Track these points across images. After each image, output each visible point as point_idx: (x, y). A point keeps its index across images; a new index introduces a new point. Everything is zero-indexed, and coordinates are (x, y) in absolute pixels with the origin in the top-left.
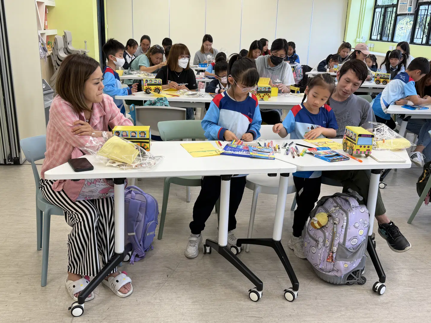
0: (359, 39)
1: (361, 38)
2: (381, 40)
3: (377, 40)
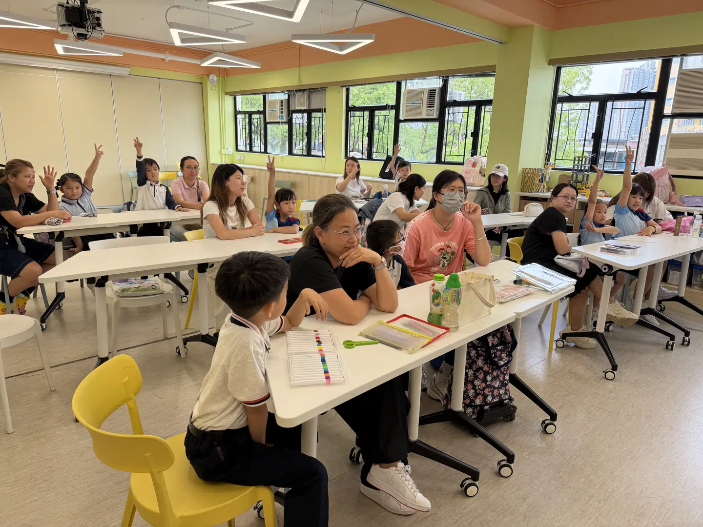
0: (224, 150)
1: (226, 148)
2: (251, 150)
3: (246, 151)
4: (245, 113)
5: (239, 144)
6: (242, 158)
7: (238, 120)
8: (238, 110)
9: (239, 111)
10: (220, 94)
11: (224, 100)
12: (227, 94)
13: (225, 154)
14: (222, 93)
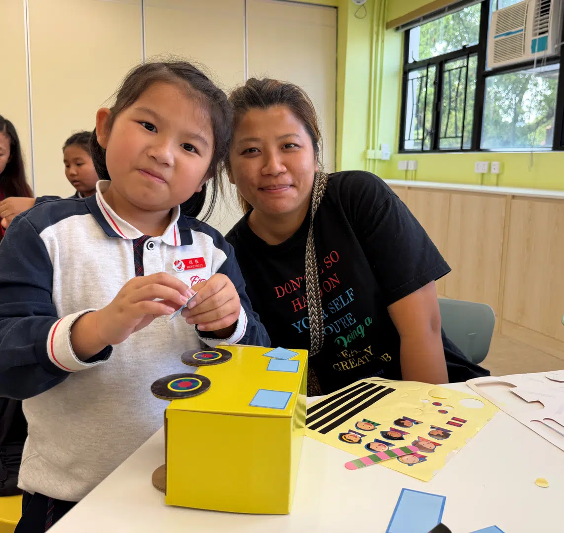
0: (373, 151)
1: (379, 148)
2: (435, 148)
3: (423, 151)
4: (427, 64)
5: (406, 137)
6: (411, 167)
7: (410, 83)
8: (411, 61)
9: (415, 62)
10: (375, 29)
11: (383, 41)
12: (388, 26)
13: (374, 160)
14: (378, 26)
